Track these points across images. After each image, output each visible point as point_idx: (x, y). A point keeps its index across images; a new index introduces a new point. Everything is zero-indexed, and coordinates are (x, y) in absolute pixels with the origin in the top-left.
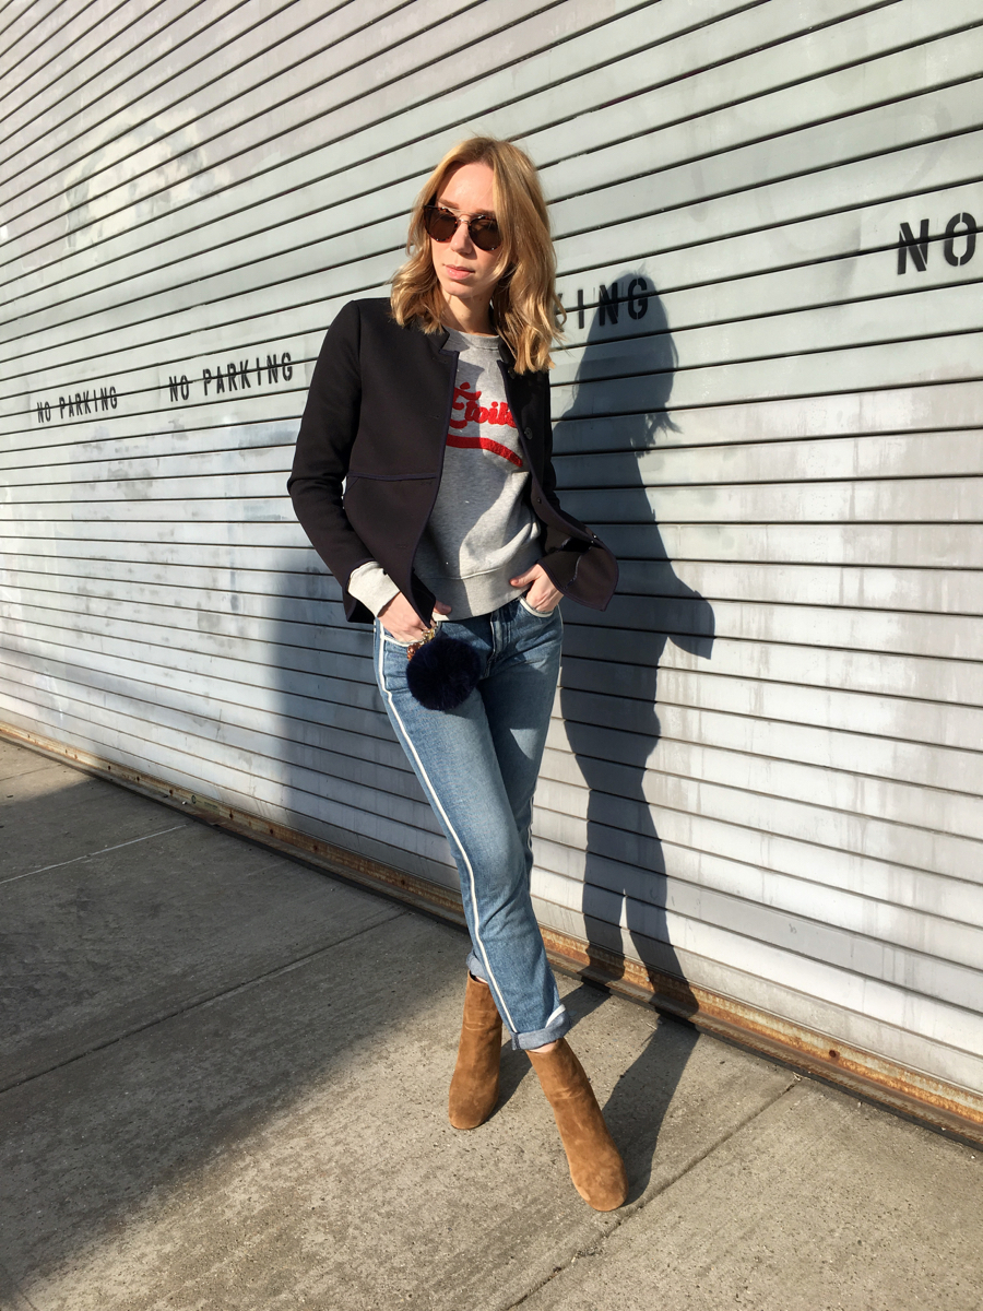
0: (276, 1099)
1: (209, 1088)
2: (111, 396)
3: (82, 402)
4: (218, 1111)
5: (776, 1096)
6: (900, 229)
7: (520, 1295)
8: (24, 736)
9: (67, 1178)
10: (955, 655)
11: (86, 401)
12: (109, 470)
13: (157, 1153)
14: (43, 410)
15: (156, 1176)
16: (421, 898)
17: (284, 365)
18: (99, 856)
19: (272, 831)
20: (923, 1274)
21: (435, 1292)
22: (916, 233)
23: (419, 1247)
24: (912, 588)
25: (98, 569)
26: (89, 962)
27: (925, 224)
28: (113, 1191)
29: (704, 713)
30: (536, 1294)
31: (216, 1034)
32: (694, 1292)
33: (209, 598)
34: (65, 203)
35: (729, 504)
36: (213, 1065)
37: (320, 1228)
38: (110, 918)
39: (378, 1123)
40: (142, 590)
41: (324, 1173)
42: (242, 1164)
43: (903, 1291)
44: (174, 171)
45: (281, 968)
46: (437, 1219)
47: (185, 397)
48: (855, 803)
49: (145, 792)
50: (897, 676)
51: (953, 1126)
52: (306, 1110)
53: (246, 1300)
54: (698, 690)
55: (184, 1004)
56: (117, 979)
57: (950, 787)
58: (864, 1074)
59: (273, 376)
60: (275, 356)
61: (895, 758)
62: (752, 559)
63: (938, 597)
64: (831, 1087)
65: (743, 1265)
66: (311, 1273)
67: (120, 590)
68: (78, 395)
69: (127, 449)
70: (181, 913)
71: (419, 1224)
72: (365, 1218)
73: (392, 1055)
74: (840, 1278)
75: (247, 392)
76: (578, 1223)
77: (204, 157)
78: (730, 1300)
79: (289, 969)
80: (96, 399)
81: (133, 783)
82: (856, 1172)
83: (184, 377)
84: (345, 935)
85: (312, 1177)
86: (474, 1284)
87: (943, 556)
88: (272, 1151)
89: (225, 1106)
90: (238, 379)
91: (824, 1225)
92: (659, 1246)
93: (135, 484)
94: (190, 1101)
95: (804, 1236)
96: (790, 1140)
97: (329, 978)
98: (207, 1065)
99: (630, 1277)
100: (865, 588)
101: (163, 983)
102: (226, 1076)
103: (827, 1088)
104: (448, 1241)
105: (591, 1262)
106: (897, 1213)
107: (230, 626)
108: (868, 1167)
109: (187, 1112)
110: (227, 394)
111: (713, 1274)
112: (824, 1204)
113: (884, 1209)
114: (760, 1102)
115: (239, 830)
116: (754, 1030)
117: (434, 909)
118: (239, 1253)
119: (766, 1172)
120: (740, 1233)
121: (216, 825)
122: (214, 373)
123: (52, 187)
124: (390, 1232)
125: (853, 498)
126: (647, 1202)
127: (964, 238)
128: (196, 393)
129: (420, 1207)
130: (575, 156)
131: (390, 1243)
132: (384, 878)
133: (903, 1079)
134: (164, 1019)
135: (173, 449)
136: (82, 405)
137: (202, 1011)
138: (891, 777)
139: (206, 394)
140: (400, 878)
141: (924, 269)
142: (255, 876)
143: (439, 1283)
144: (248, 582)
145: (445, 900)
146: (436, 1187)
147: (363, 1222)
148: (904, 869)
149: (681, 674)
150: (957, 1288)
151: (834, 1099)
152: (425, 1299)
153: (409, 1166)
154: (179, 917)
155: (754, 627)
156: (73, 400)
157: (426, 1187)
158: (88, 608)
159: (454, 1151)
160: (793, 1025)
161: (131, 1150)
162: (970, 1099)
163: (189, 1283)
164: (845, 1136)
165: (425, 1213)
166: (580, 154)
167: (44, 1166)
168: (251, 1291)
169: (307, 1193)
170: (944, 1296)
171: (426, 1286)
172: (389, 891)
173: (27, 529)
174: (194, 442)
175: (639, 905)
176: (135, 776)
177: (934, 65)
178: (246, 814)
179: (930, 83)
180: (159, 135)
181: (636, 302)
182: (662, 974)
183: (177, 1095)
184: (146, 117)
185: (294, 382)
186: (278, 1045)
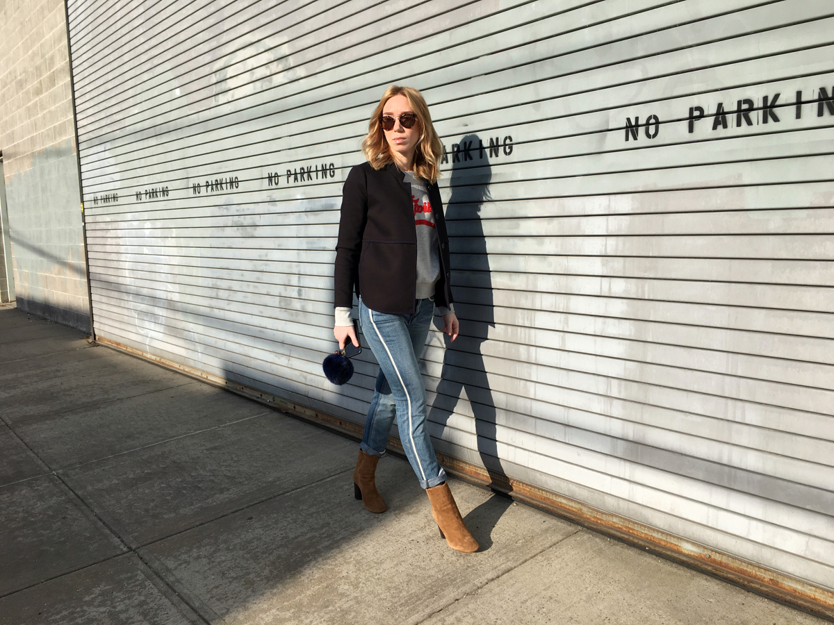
0: (323, 534)
1: (291, 529)
2: (235, 182)
3: (219, 184)
4: (296, 538)
5: (568, 536)
6: (626, 120)
7: (439, 609)
8: (177, 366)
9: (224, 564)
10: (651, 319)
11: (221, 184)
12: (233, 221)
13: (267, 554)
14: (196, 188)
15: (267, 563)
17: (330, 169)
18: (225, 427)
19: (317, 415)
22: (633, 123)
23: (392, 591)
24: (630, 288)
25: (224, 274)
26: (225, 475)
27: (637, 119)
28: (247, 569)
29: (538, 348)
30: (446, 608)
31: (293, 506)
32: (519, 609)
33: (286, 290)
34: (214, 79)
35: (550, 246)
36: (291, 519)
37: (346, 583)
38: (234, 455)
39: (374, 544)
40: (248, 285)
42: (308, 559)
44: (275, 67)
45: (324, 479)
46: (401, 580)
48: (607, 391)
49: (247, 396)
50: (626, 329)
51: (651, 547)
52: (338, 538)
53: (313, 610)
54: (535, 336)
55: (275, 494)
56: (240, 483)
58: (612, 525)
59: (324, 175)
60: (326, 165)
61: (625, 369)
62: (561, 273)
63: (643, 292)
65: (543, 600)
66: (343, 600)
67: (236, 285)
68: (217, 181)
69: (243, 210)
70: (270, 454)
71: (392, 582)
72: (367, 580)
75: (310, 182)
76: (468, 583)
77: (292, 61)
80: (227, 183)
81: (240, 391)
82: (602, 566)
83: (276, 173)
85: (342, 564)
86: (418, 604)
87: (645, 272)
88: (323, 554)
89: (299, 536)
90: (305, 175)
91: (584, 586)
92: (505, 592)
93: (247, 229)
94: (281, 534)
95: (573, 590)
96: (573, 553)
97: (348, 484)
98: (289, 519)
99: (490, 603)
100: (612, 287)
101: (264, 485)
102: (299, 524)
103: (593, 532)
104: (406, 589)
105: (472, 597)
106: (619, 582)
107: (297, 305)
108: (608, 564)
109: (280, 538)
110: (299, 183)
111: (528, 603)
112: (585, 578)
113: (613, 580)
114: (561, 538)
115: (299, 415)
116: (561, 506)
118: (309, 593)
119: (559, 565)
120: (544, 588)
121: (287, 413)
122: (293, 172)
123: (206, 70)
124: (379, 585)
125: (606, 244)
127: (654, 126)
128: (283, 181)
129: (393, 576)
130: (479, 76)
131: (379, 589)
133: (630, 526)
134: (265, 500)
135: (269, 211)
136: (219, 186)
137: (285, 497)
138: (623, 377)
139: (288, 182)
141: (637, 139)
142: (308, 438)
143: (402, 604)
144: (306, 281)
146: (401, 569)
148: (629, 422)
149: (527, 329)
151: (596, 537)
153: (388, 560)
154: (270, 456)
155: (561, 306)
156: (214, 183)
157: (396, 569)
158: (217, 295)
159: (410, 555)
160: (579, 503)
161: (254, 553)
162: (660, 534)
164: (600, 552)
165: (396, 578)
166: (481, 75)
167: (213, 559)
168: (315, 606)
169: (340, 570)
171: (396, 605)
173: (184, 251)
174: (280, 207)
175: (506, 446)
176: (241, 387)
177: (641, 46)
178: (303, 406)
179: (639, 55)
180: (267, 48)
181: (507, 147)
182: (517, 481)
183: (275, 532)
184: (260, 38)
185: (336, 178)
186: (324, 512)
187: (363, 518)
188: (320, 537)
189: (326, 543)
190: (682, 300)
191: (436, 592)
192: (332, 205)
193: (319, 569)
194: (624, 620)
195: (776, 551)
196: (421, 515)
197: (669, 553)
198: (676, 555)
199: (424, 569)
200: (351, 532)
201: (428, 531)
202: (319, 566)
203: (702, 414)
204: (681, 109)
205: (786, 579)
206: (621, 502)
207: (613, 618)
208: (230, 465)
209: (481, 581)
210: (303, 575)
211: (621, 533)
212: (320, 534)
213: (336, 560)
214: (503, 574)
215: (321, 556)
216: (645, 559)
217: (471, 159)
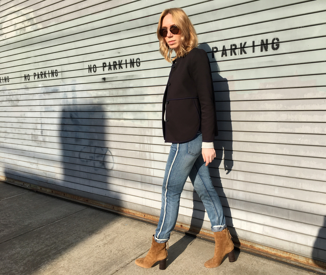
0: (52, 247)
1: (35, 247)
2: (7, 79)
4: (38, 251)
12: (6, 98)
13: (22, 260)
15: (22, 264)
16: (91, 204)
17: (55, 73)
18: (4, 200)
19: (52, 192)
23: (86, 271)
26: (2, 224)
28: (11, 268)
29: (154, 153)
31: (37, 236)
33: (35, 131)
38: (7, 214)
40: (15, 130)
42: (44, 260)
45: (54, 222)
46: (91, 265)
47: (29, 80)
49: (16, 184)
51: (203, 237)
52: (60, 249)
54: (153, 148)
55: (29, 231)
56: (10, 227)
59: (53, 75)
67: (9, 130)
69: (12, 93)
72: (74, 267)
74: (176, 265)
75: (46, 79)
76: (122, 262)
79: (56, 222)
80: (3, 79)
81: (12, 183)
83: (28, 75)
84: (72, 213)
88: (51, 257)
89: (40, 250)
90: (43, 76)
93: (14, 102)
94: (30, 250)
96: (171, 243)
97: (67, 223)
98: (35, 242)
99: (132, 270)
101: (23, 227)
102: (40, 244)
103: (180, 233)
104: (93, 269)
105: (124, 269)
107: (41, 138)
109: (30, 252)
110: (40, 79)
112: (175, 253)
115: (43, 192)
117: (94, 206)
121: (37, 191)
122: (37, 74)
128: (32, 79)
129: (87, 263)
132: (82, 200)
134: (23, 234)
135: (25, 93)
137: (33, 232)
139: (34, 79)
140: (86, 199)
142: (47, 203)
144: (45, 127)
145: (97, 203)
146: (90, 260)
149: (149, 145)
154: (26, 213)
157: (88, 260)
159: (96, 253)
161: (15, 260)
165: (88, 265)
166: (125, 30)
172: (83, 203)
174: (31, 91)
175: (141, 198)
176: (13, 180)
178: (45, 188)
181: (138, 63)
182: (147, 214)
183: (27, 249)
185: (58, 77)
186: (53, 237)
187: (73, 238)
188: (51, 249)
189: (54, 252)
191: (107, 268)
192: (57, 90)
193: (49, 264)
194: (191, 270)
195: (252, 233)
196: (102, 234)
197: (210, 239)
199: (102, 258)
201: (105, 241)
202: (49, 263)
205: (256, 244)
207: (187, 270)
208: (5, 219)
209: (129, 261)
210: (41, 268)
213: (58, 259)
215: (51, 258)
216: (201, 242)
217: (122, 68)
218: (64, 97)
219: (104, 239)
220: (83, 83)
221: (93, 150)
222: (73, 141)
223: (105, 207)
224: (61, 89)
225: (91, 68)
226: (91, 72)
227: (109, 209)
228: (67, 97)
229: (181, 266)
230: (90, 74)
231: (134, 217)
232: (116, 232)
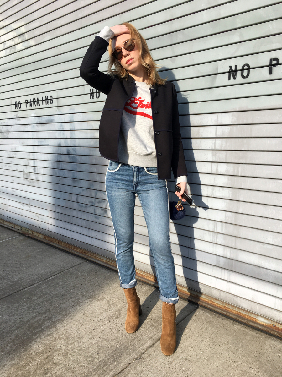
0: (46, 317)
1: (26, 314)
4: (29, 321)
6: (229, 67)
7: (118, 372)
10: (242, 188)
13: (10, 334)
15: (9, 341)
16: (90, 257)
17: (50, 99)
19: (45, 238)
20: (232, 361)
21: (94, 372)
22: (234, 69)
23: (89, 359)
24: (230, 169)
27: (236, 66)
30: (123, 371)
31: (28, 298)
32: (168, 369)
33: (27, 168)
36: (27, 307)
37: (59, 355)
39: (77, 323)
40: (6, 165)
41: (60, 339)
42: (36, 337)
43: (226, 366)
44: (17, 40)
45: (48, 278)
46: (94, 351)
47: (20, 108)
49: (6, 226)
50: (226, 193)
51: (240, 319)
52: (55, 320)
55: (18, 289)
57: (240, 225)
58: (216, 305)
59: (47, 103)
60: (48, 97)
61: (226, 216)
62: (187, 160)
63: (238, 171)
64: (206, 309)
65: (182, 361)
66: (57, 368)
70: (17, 262)
71: (89, 352)
72: (73, 351)
73: (81, 304)
74: (209, 363)
75: (39, 107)
76: (135, 350)
77: (27, 36)
78: (178, 371)
79: (50, 278)
81: (3, 224)
82: (213, 333)
83: (19, 102)
84: (67, 268)
85: (57, 340)
86: (105, 369)
88: (45, 332)
89: (31, 320)
90: (36, 103)
91: (205, 348)
92: (159, 356)
93: (4, 133)
94: (20, 318)
95: (199, 352)
96: (195, 324)
97: (62, 281)
98: (25, 307)
99: (150, 365)
100: (218, 168)
101: (12, 283)
102: (31, 311)
103: (205, 309)
104: (97, 357)
105: (139, 361)
106: (225, 344)
107: (33, 177)
108: (216, 331)
109: (19, 322)
110: (33, 107)
111: (174, 364)
112: (204, 342)
113: (221, 343)
114: (187, 314)
115: (35, 237)
116: (185, 293)
117: (94, 260)
118: (35, 363)
119: (189, 334)
120: (181, 352)
121: (28, 236)
122: (29, 101)
124: (80, 355)
125: (215, 143)
126: (155, 343)
127: (247, 70)
128: (23, 106)
129: (89, 347)
131: (80, 358)
132: (79, 251)
133: (226, 306)
134: (12, 294)
135: (16, 123)
137: (23, 291)
138: (224, 222)
139: (26, 107)
140: (84, 251)
141: (236, 79)
142: (40, 251)
143: (95, 369)
144: (38, 164)
145: (97, 257)
146: (94, 341)
147: (72, 352)
148: (227, 247)
150: (241, 365)
151: (207, 312)
152: (91, 374)
153: (86, 336)
154: (16, 263)
157: (91, 341)
159: (99, 331)
161: (2, 333)
162: (244, 311)
163: (19, 372)
164: (210, 323)
165: (91, 349)
169: (56, 344)
170: (237, 367)
172: (81, 255)
174: (22, 121)
176: (3, 221)
177: (239, 21)
178: (37, 233)
179: (238, 26)
180: (13, 29)
183: (16, 317)
184: (9, 23)
185: (54, 105)
186: (47, 301)
187: (71, 305)
188: (44, 320)
189: (47, 324)
190: (262, 177)
191: (116, 358)
192: (52, 120)
196: (105, 301)
197: (251, 323)
198: (255, 325)
199: (108, 341)
200: (63, 315)
201: (110, 312)
203: (273, 244)
204: (265, 59)
206: (222, 293)
209: (143, 348)
211: (222, 310)
212: (44, 318)
214: (156, 342)
215: (44, 334)
216: (236, 326)
218: (60, 129)
219: (108, 309)
220: (83, 112)
221: (93, 194)
222: (70, 182)
223: (106, 263)
224: (56, 119)
225: (93, 93)
226: (93, 98)
227: (111, 265)
228: (63, 128)
229: (217, 365)
230: (92, 100)
231: (143, 280)
232: (122, 301)
